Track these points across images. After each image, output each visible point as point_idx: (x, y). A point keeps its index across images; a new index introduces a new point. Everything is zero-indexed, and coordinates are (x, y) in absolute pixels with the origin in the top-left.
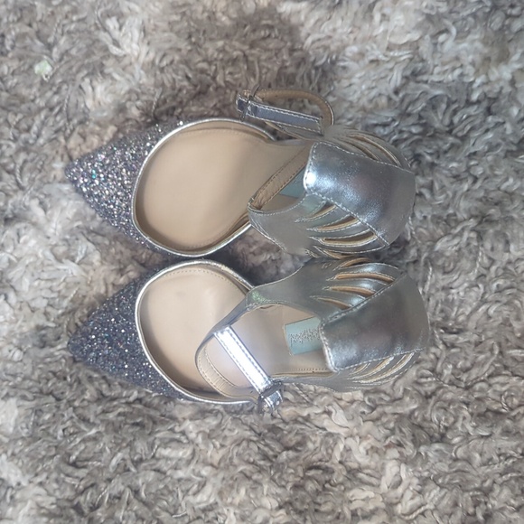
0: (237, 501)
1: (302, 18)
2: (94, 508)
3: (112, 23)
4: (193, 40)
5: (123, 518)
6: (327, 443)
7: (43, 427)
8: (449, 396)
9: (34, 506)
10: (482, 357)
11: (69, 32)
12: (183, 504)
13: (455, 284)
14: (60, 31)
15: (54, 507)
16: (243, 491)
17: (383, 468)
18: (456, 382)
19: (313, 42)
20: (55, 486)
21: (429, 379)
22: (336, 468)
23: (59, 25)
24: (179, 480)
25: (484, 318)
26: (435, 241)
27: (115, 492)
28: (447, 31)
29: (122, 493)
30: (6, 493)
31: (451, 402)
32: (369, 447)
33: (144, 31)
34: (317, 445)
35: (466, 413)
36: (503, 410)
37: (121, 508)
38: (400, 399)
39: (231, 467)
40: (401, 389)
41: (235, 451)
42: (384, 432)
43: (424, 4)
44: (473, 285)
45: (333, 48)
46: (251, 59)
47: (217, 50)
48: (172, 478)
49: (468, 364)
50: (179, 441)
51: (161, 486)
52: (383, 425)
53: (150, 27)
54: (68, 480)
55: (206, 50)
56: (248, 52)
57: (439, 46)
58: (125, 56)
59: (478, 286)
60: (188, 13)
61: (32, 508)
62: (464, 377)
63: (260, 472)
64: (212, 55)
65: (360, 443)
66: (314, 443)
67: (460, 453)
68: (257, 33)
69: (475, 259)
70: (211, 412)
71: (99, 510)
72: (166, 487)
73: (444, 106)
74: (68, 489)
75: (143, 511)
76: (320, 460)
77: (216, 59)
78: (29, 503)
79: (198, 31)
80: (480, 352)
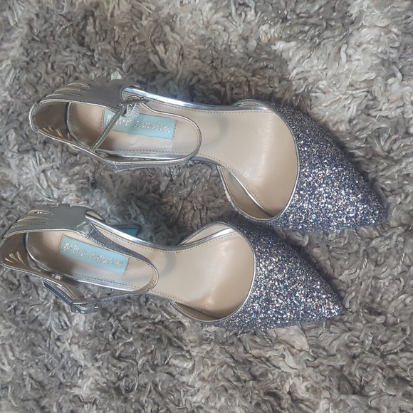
0: (218, 406)
1: (291, 54)
2: (129, 391)
3: (160, 48)
4: (214, 64)
5: (146, 402)
6: (282, 377)
7: (101, 330)
8: (369, 361)
9: (94, 382)
10: (395, 335)
11: (134, 52)
12: (183, 400)
13: (382, 276)
14: (128, 50)
15: (105, 385)
16: (223, 399)
17: (318, 403)
18: (375, 351)
19: (297, 74)
20: (106, 371)
21: (357, 344)
22: (284, 397)
23: (127, 45)
24: (183, 383)
25: (401, 306)
26: (372, 239)
27: (142, 383)
28: (394, 75)
29: (146, 384)
30: (77, 370)
31: (369, 365)
32: (309, 386)
33: (182, 55)
34: (275, 377)
35: (380, 376)
36: (408, 379)
37: (144, 395)
38: (334, 355)
39: (216, 381)
40: (335, 348)
41: (219, 371)
42: (320, 378)
43: (380, 50)
44: (396, 279)
45: (310, 80)
46: (251, 83)
47: (230, 74)
48: (178, 380)
49: (385, 339)
50: (184, 356)
51: (171, 385)
52: (320, 372)
53: (186, 53)
54: (113, 369)
55: (222, 74)
56: (249, 78)
57: (388, 86)
58: (168, 73)
59: (399, 279)
60: (213, 44)
61: (92, 383)
62: (382, 348)
63: (234, 389)
64: (226, 78)
65: (303, 381)
66: (273, 375)
67: (373, 404)
68: (258, 64)
69: (400, 258)
70: (206, 340)
71: (132, 393)
72: (174, 386)
73: (386, 136)
74: (113, 375)
75: (158, 399)
76: (276, 389)
77: (228, 81)
78: (91, 379)
79: (218, 58)
80: (395, 332)
